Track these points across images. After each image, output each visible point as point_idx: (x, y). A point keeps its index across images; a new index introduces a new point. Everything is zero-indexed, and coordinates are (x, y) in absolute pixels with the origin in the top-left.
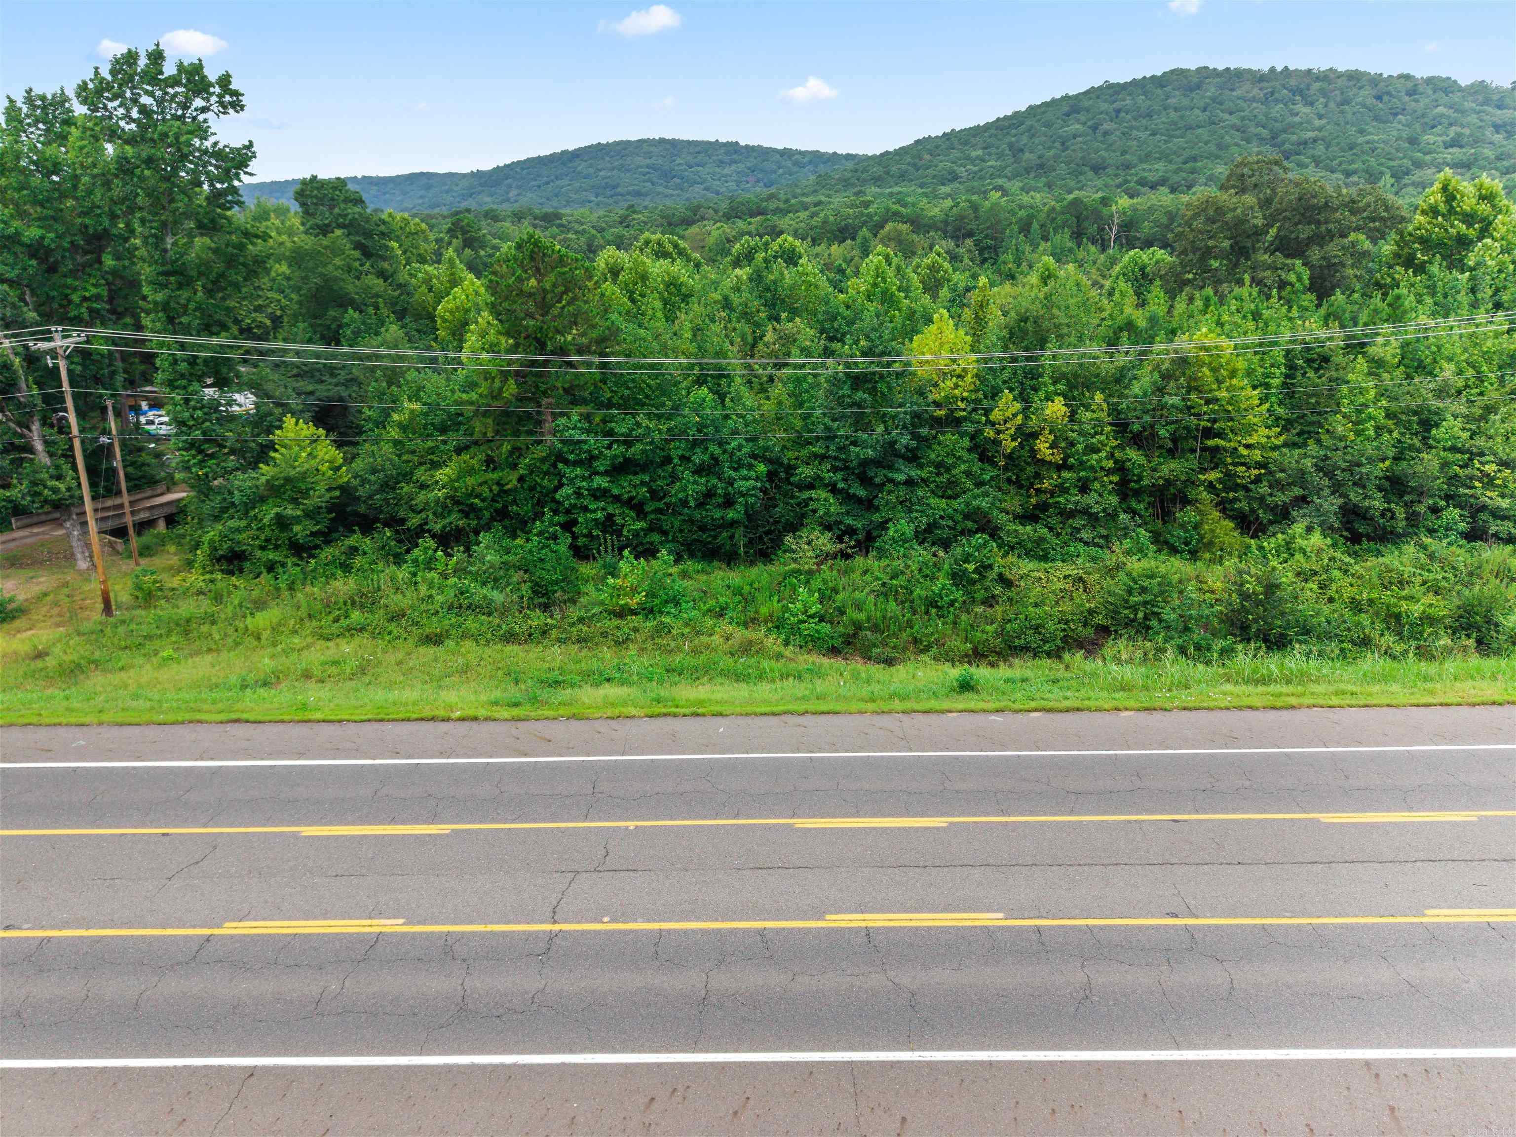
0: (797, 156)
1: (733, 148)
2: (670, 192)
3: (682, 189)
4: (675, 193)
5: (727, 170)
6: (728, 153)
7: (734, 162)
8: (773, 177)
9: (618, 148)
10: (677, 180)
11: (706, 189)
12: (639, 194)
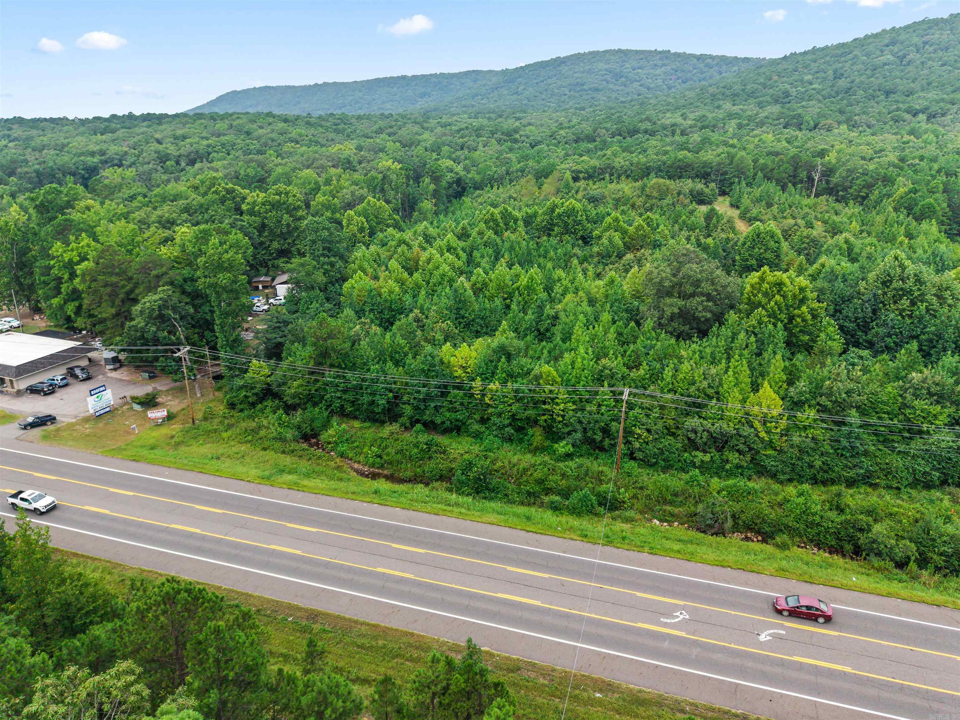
0: (708, 60)
1: (666, 54)
2: (617, 88)
3: (625, 86)
4: (620, 88)
5: (658, 71)
6: (661, 59)
7: (664, 65)
8: (689, 75)
9: (590, 57)
10: (623, 79)
11: (641, 85)
12: (597, 90)
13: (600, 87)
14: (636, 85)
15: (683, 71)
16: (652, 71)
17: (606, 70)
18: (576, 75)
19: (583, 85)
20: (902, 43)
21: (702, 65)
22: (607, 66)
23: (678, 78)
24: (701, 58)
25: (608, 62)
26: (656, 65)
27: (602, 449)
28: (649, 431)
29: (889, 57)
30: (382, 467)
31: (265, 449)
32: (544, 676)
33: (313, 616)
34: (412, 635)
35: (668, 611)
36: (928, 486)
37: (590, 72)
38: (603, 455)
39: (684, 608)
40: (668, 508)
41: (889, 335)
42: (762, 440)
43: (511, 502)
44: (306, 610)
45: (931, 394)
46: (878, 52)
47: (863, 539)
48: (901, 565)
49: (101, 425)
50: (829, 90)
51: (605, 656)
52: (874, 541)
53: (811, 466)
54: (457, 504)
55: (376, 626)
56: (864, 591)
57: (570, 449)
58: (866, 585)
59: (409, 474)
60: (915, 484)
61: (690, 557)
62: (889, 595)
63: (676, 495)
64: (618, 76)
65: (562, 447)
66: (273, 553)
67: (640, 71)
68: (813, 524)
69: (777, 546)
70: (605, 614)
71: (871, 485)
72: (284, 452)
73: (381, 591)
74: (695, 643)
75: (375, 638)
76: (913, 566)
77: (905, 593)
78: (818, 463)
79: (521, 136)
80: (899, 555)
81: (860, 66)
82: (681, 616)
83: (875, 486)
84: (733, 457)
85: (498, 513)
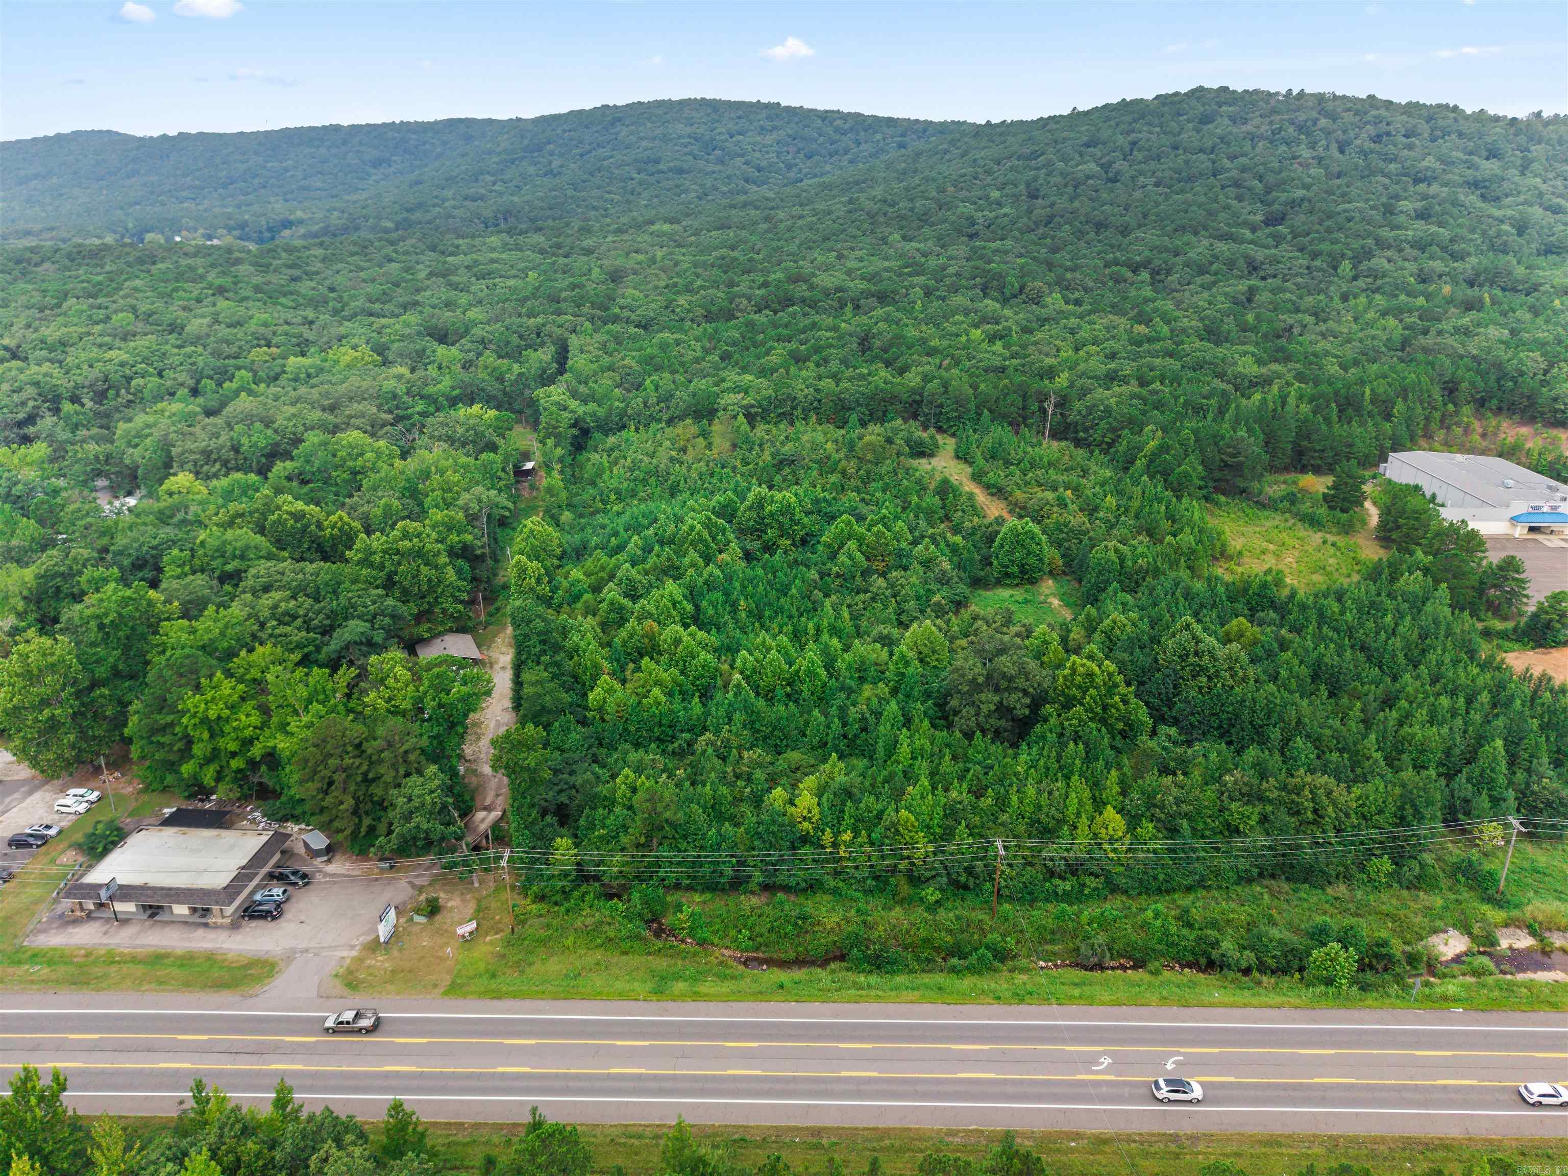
0: (838, 122)
1: (774, 110)
2: (711, 167)
3: (723, 163)
4: (717, 168)
5: (769, 139)
6: (768, 118)
7: (774, 128)
8: (814, 146)
9: (659, 112)
10: (718, 152)
11: (747, 163)
12: (681, 171)
13: (685, 166)
14: (739, 161)
15: (804, 139)
16: (759, 139)
17: (690, 136)
18: (644, 144)
19: (657, 161)
20: (1104, 143)
21: (830, 130)
22: (689, 130)
23: (798, 151)
24: (827, 116)
25: (690, 122)
26: (762, 128)
27: (966, 887)
28: (1010, 865)
29: (1093, 166)
30: (757, 949)
31: (625, 953)
32: (1028, 1138)
33: (817, 1132)
34: (910, 1129)
35: (1093, 1059)
36: (1250, 881)
37: (665, 138)
38: (970, 896)
39: (1105, 1053)
40: (1049, 947)
41: (1193, 714)
42: (1111, 860)
43: (912, 972)
44: (807, 1129)
45: (1243, 795)
46: (1077, 157)
47: (1215, 954)
48: (1247, 972)
49: (395, 953)
50: (1025, 220)
51: (1065, 1111)
52: (1223, 955)
53: (1155, 878)
54: (869, 987)
55: (875, 1129)
56: (1226, 1006)
57: (938, 895)
58: (1226, 999)
59: (792, 955)
60: (1240, 880)
61: (1090, 1001)
62: (1245, 1006)
63: (1053, 933)
64: (709, 146)
65: (931, 894)
66: (735, 1078)
67: (740, 138)
68: (1172, 945)
69: (1151, 973)
70: (1049, 1074)
71: (1204, 887)
72: (649, 954)
73: (860, 1095)
74: (1125, 1083)
75: (881, 1139)
76: (1255, 974)
77: (1254, 1001)
78: (1161, 877)
79: (621, 308)
80: (1244, 964)
81: (1058, 179)
82: (1106, 1061)
83: (1208, 888)
84: (1091, 882)
85: (913, 989)
